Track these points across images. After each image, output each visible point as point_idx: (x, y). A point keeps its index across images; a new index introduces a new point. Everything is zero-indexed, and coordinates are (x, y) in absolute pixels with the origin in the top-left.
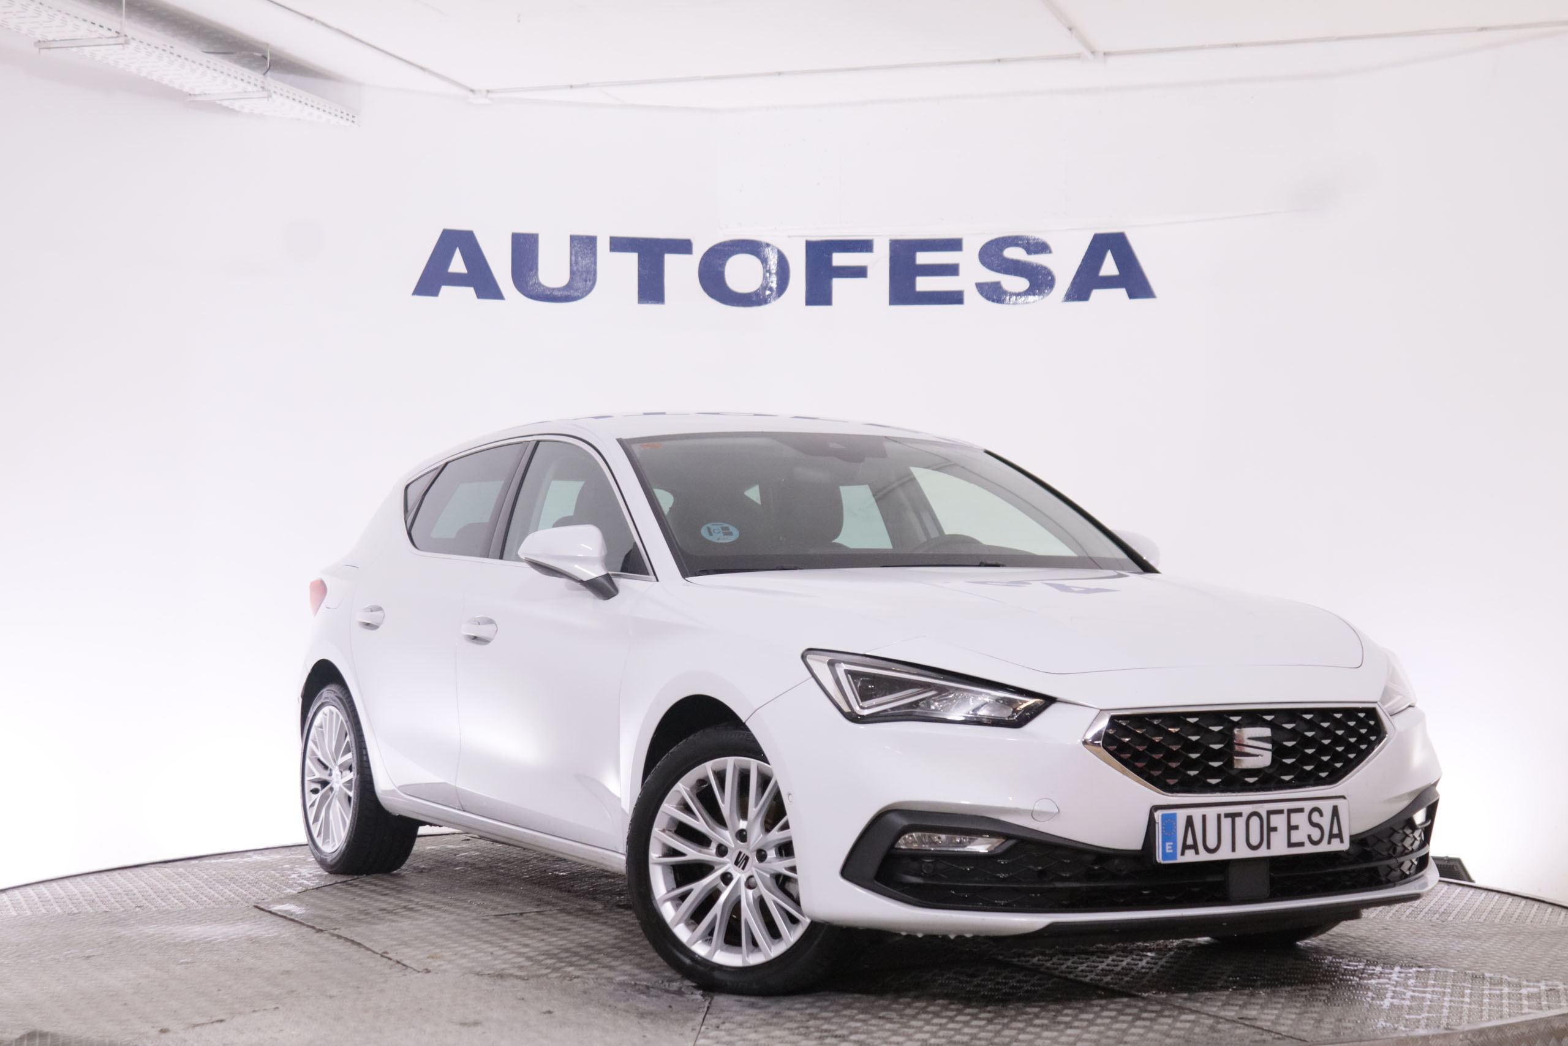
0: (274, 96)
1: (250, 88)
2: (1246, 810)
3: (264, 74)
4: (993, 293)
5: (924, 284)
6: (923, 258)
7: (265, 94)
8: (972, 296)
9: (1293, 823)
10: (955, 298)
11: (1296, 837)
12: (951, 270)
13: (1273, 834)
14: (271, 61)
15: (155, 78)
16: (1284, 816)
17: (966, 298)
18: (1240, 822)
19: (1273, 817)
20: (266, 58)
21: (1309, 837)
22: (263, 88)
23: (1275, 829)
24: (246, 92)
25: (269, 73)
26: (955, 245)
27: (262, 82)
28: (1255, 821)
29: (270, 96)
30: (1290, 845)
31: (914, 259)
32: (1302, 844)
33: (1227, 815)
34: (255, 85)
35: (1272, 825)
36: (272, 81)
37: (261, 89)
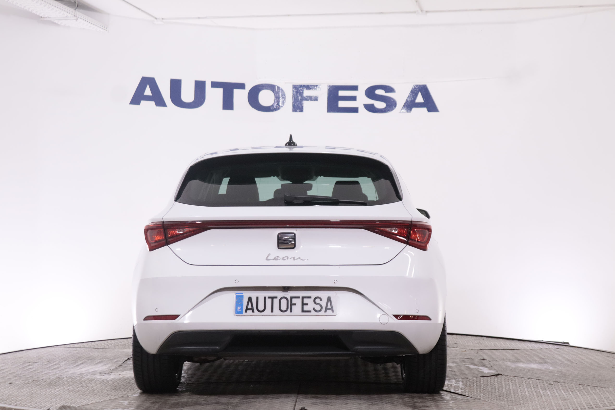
0: (79, 19)
1: (69, 15)
3: (75, 9)
4: (370, 108)
5: (342, 104)
6: (342, 93)
7: (76, 18)
8: (362, 110)
10: (355, 110)
12: (354, 98)
14: (78, 4)
15: (30, 10)
17: (360, 110)
20: (76, 3)
22: (74, 15)
24: (67, 17)
25: (77, 9)
26: (355, 88)
27: (75, 13)
29: (77, 19)
31: (338, 93)
34: (72, 14)
36: (78, 13)
37: (73, 16)
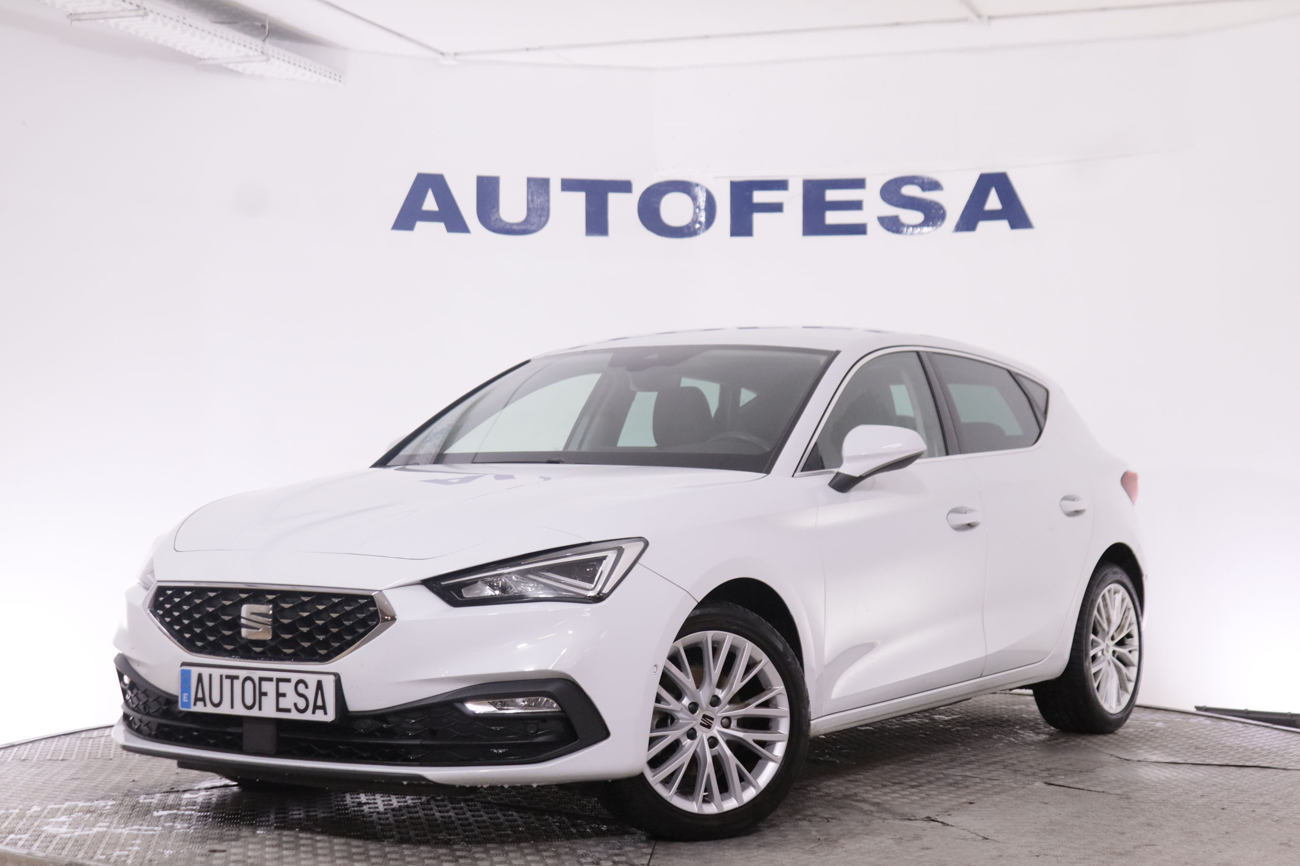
0: (273, 60)
1: (251, 52)
2: (243, 674)
3: (264, 40)
6: (832, 195)
7: (265, 58)
9: (281, 691)
11: (284, 703)
13: (263, 698)
14: (269, 29)
16: (274, 684)
18: (238, 684)
19: (264, 683)
20: (265, 27)
21: (295, 705)
22: (262, 52)
23: (265, 694)
24: (247, 56)
25: (268, 39)
26: (859, 184)
27: (262, 48)
28: (249, 684)
29: (268, 60)
30: (279, 710)
31: (823, 195)
32: (288, 711)
33: (227, 677)
34: (256, 50)
35: (263, 690)
36: (272, 47)
37: (260, 54)
